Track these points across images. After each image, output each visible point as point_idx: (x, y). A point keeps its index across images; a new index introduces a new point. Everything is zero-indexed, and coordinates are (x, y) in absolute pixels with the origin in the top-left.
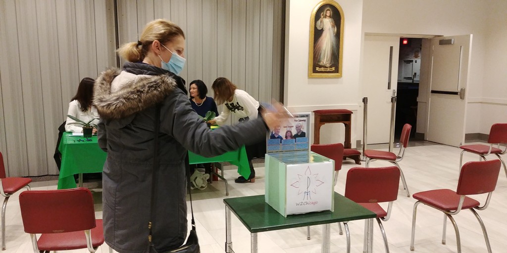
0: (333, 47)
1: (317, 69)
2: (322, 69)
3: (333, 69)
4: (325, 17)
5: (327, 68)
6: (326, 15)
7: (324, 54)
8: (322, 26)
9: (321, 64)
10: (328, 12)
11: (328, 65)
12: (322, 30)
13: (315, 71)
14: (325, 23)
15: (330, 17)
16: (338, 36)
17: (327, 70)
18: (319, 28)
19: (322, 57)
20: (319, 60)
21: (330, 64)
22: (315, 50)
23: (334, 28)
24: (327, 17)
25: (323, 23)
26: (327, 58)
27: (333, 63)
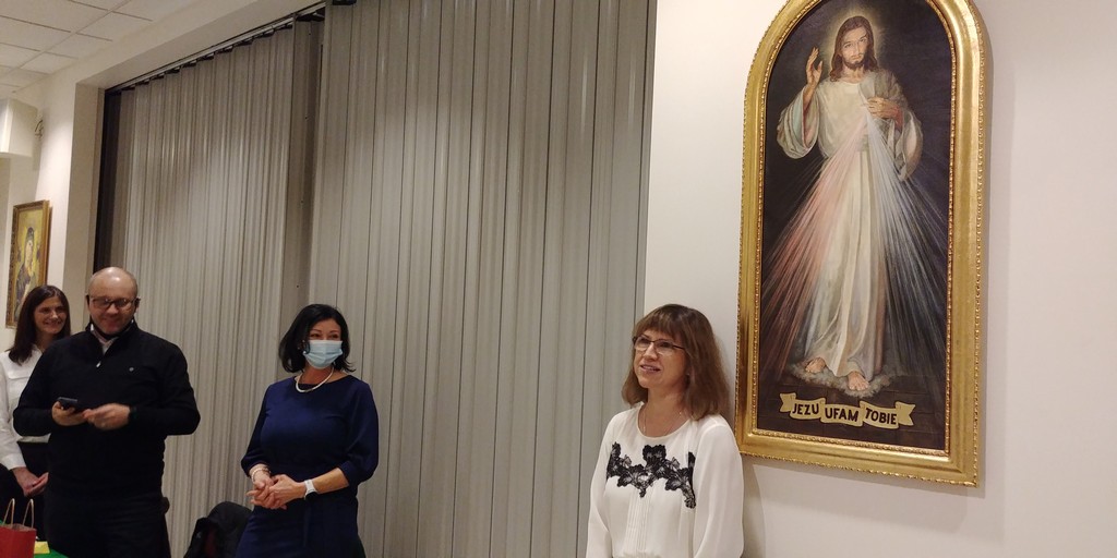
0: (892, 259)
4: (837, 68)
5: (855, 402)
6: (839, 61)
7: (835, 309)
8: (813, 136)
10: (856, 36)
12: (814, 161)
14: (831, 112)
15: (866, 64)
17: (855, 418)
18: (795, 150)
19: (816, 332)
20: (800, 351)
21: (878, 380)
22: (772, 283)
23: (899, 129)
24: (847, 70)
25: (820, 114)
26: (853, 332)
27: (901, 373)
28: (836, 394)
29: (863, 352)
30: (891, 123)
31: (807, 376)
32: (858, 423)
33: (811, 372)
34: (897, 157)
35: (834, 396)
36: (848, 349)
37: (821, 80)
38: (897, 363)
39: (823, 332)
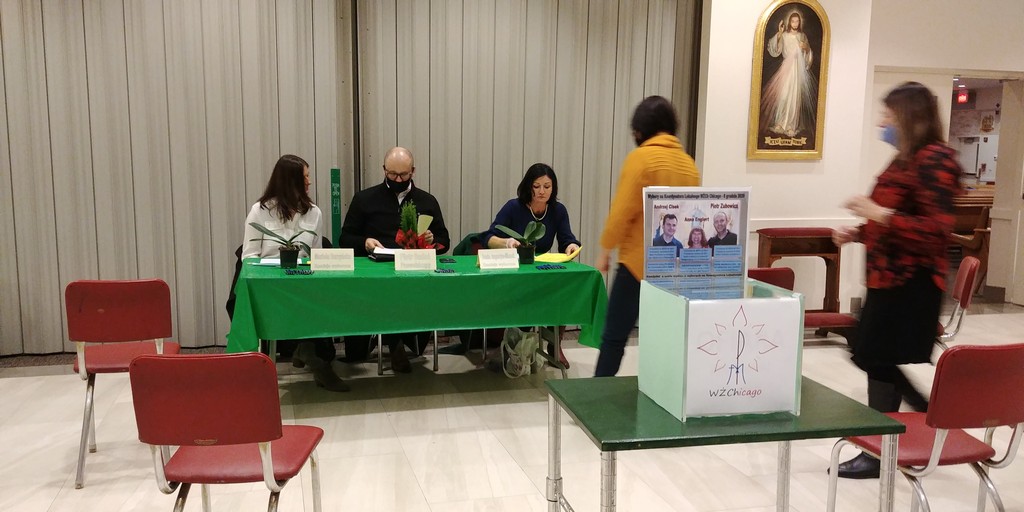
0: (803, 94)
1: (768, 140)
2: (779, 141)
3: (803, 141)
4: (789, 29)
5: (790, 138)
7: (785, 109)
8: (780, 50)
9: (777, 129)
10: (795, 19)
11: (791, 133)
12: (781, 58)
13: (762, 145)
14: (786, 44)
15: (798, 29)
16: (815, 70)
18: (774, 54)
19: (779, 116)
20: (773, 123)
21: (796, 131)
22: (764, 99)
23: (807, 53)
24: (792, 30)
25: (783, 44)
27: (803, 128)
29: (793, 122)
30: (805, 50)
31: (775, 131)
32: (790, 145)
34: (806, 62)
36: (788, 121)
37: (784, 31)
38: (802, 125)
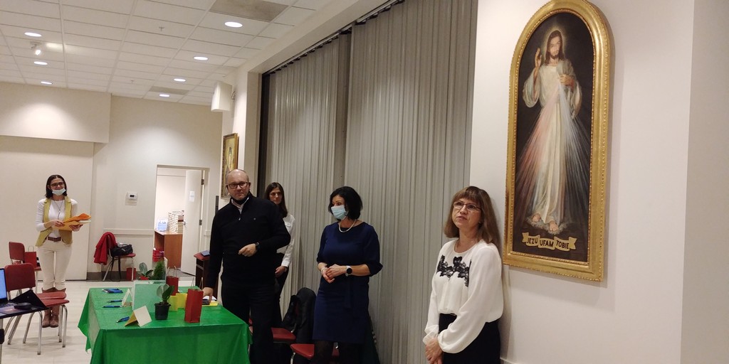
0: (568, 161)
1: (526, 238)
4: (548, 58)
5: (551, 237)
6: (548, 54)
8: (538, 95)
10: (555, 41)
11: (554, 229)
14: (545, 83)
15: (559, 56)
17: (551, 245)
18: (530, 103)
19: (537, 199)
20: (530, 210)
21: (562, 225)
22: (520, 174)
23: (572, 91)
24: (552, 60)
25: (540, 84)
26: (552, 201)
27: (571, 222)
28: (545, 233)
29: (556, 210)
30: (569, 87)
31: (533, 223)
32: (553, 248)
33: (534, 221)
34: (571, 107)
35: (544, 234)
36: (550, 210)
37: (541, 64)
38: (570, 216)
39: (540, 201)
